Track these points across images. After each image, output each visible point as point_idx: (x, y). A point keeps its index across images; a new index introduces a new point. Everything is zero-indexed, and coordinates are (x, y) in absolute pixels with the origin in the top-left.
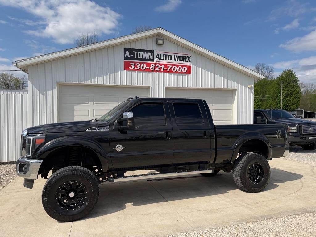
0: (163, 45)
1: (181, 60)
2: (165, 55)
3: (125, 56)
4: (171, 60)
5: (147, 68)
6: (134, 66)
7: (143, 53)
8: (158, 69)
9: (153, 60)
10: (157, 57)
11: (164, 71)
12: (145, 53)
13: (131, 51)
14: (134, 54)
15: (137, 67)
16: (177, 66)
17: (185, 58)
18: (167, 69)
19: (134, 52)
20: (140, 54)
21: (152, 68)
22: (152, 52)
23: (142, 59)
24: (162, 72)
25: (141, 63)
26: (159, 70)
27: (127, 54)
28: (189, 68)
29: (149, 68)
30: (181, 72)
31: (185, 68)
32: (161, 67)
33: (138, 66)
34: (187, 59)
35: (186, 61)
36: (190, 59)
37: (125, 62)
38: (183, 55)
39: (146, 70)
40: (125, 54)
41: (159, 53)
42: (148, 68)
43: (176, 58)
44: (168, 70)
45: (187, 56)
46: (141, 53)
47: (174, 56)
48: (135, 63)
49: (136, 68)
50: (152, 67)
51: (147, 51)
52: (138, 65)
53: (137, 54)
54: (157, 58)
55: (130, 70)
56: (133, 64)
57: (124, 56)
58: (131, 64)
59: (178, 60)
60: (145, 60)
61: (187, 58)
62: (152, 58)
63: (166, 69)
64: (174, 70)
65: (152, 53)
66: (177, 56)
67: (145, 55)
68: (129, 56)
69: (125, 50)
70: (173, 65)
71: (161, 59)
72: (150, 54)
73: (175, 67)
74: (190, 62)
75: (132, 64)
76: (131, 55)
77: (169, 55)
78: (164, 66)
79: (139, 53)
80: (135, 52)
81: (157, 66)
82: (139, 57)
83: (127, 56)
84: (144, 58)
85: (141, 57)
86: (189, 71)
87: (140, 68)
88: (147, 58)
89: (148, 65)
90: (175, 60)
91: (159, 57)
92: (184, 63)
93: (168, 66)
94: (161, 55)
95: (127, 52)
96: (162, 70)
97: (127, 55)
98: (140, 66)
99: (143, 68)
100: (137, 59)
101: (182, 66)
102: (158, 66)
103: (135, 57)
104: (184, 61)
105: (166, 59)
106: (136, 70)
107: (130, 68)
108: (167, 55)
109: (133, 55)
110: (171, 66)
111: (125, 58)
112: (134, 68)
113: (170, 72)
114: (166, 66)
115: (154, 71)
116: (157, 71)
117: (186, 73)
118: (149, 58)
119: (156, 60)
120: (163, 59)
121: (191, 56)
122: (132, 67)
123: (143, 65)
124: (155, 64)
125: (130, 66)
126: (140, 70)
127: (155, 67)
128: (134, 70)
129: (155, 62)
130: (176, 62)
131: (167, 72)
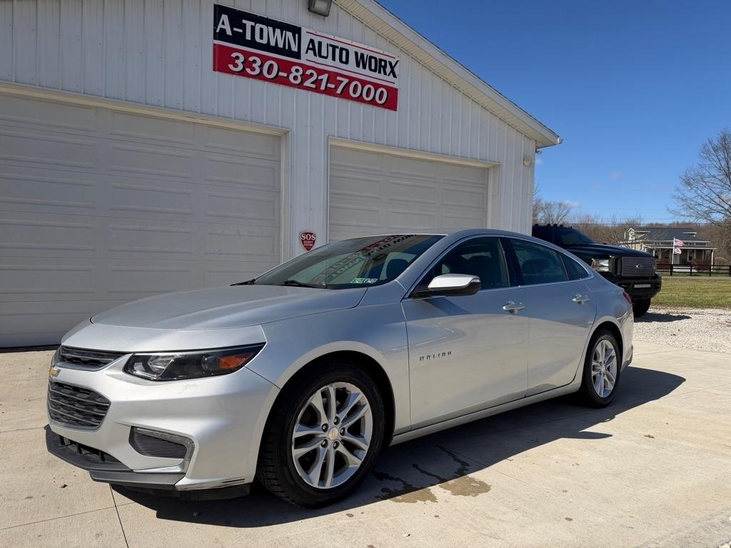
0: (327, 16)
1: (373, 68)
2: (331, 45)
3: (218, 31)
4: (347, 62)
5: (281, 74)
6: (242, 63)
7: (271, 29)
8: (312, 83)
9: (297, 55)
10: (308, 49)
11: (328, 92)
12: (278, 31)
13: (237, 17)
14: (244, 27)
15: (253, 69)
16: (364, 83)
17: (383, 63)
18: (336, 88)
19: (244, 21)
20: (261, 30)
21: (295, 78)
22: (296, 31)
23: (267, 47)
24: (322, 92)
25: (264, 59)
26: (314, 86)
27: (223, 23)
28: (393, 93)
29: (288, 76)
30: (373, 102)
31: (382, 92)
32: (320, 78)
33: (256, 66)
34: (388, 70)
35: (385, 73)
36: (396, 70)
37: (215, 45)
38: (378, 57)
39: (278, 80)
40: (216, 24)
41: (317, 40)
42: (285, 75)
44: (339, 91)
45: (388, 59)
46: (264, 27)
47: (356, 53)
48: (247, 55)
49: (248, 70)
50: (295, 74)
51: (284, 27)
52: (254, 61)
53: (253, 28)
54: (311, 52)
55: (231, 73)
56: (242, 58)
57: (215, 30)
58: (234, 55)
59: (364, 67)
60: (275, 49)
61: (388, 65)
62: (295, 49)
63: (333, 86)
64: (355, 92)
65: (297, 35)
66: (362, 55)
67: (276, 38)
68: (229, 32)
69: (219, 10)
70: (351, 79)
71: (320, 56)
72: (289, 34)
73: (356, 86)
74: (395, 76)
75: (237, 58)
76: (235, 29)
77: (342, 49)
78: (328, 77)
79: (258, 26)
80: (249, 24)
81: (308, 72)
82: (257, 39)
83: (223, 31)
84: (273, 44)
85: (264, 41)
86: (391, 104)
87: (261, 71)
88: (281, 45)
89: (286, 67)
90: (358, 66)
91: (315, 48)
92: (378, 77)
93: (339, 78)
94: (320, 43)
95: (225, 18)
96: (323, 88)
97: (223, 27)
98: (261, 67)
99: (269, 72)
100: (253, 44)
101: (377, 86)
102: (312, 75)
103: (248, 37)
104: (380, 72)
105: (334, 59)
106: (248, 76)
107: (231, 66)
108: (338, 47)
109: (241, 31)
110: (346, 81)
111: (220, 35)
112: (244, 69)
113: (345, 95)
114: (333, 77)
115: (301, 86)
116: (308, 89)
117: (383, 106)
118: (287, 48)
119: (307, 58)
120: (326, 58)
121: (398, 61)
122: (236, 66)
123: (271, 66)
124: (305, 68)
125: (233, 61)
126: (260, 77)
127: (305, 77)
128: (243, 73)
129: (303, 61)
130: (360, 70)
131: (336, 95)
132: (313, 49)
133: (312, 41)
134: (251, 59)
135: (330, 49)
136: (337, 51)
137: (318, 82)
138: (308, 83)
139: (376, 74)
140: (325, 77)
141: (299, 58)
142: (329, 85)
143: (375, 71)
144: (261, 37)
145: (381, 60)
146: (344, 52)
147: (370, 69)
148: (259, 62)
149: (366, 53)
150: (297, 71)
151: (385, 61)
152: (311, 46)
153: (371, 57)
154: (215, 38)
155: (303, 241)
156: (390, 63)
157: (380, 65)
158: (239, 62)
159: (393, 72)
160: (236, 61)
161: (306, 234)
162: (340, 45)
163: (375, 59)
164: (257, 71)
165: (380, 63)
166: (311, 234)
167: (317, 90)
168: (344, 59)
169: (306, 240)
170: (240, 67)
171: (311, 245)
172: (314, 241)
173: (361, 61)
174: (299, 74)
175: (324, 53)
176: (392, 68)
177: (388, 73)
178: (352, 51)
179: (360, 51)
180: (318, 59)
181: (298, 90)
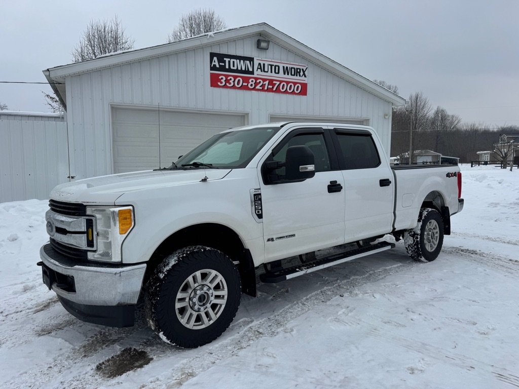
0: (268, 49)
1: (293, 73)
2: (270, 65)
3: (212, 66)
4: (278, 73)
5: (244, 84)
6: (225, 81)
7: (238, 61)
8: (260, 87)
9: (252, 73)
10: (258, 68)
11: (269, 90)
12: (242, 61)
13: (221, 57)
14: (225, 62)
16: (288, 83)
18: (273, 88)
19: (225, 59)
20: (234, 62)
21: (251, 85)
22: (251, 60)
23: (237, 71)
24: (265, 91)
25: (235, 77)
26: (261, 88)
27: (215, 62)
28: (304, 87)
29: (248, 85)
30: (293, 93)
31: (298, 86)
32: (264, 83)
33: (231, 81)
34: (302, 73)
35: (300, 76)
36: (306, 73)
37: (211, 73)
38: (296, 67)
39: (243, 88)
40: (211, 63)
41: (261, 62)
42: (246, 84)
44: (274, 89)
45: (301, 68)
46: (235, 60)
47: (284, 67)
48: (226, 76)
49: (228, 84)
50: (251, 83)
51: (245, 59)
52: (231, 79)
53: (229, 62)
54: (259, 70)
55: (219, 87)
56: (224, 79)
57: (211, 66)
58: (220, 77)
59: (288, 74)
60: (241, 72)
61: (301, 71)
62: (251, 70)
63: (271, 87)
64: (283, 88)
65: (252, 62)
66: (287, 67)
67: (241, 65)
68: (218, 66)
69: (212, 55)
70: (281, 82)
71: (264, 71)
72: (248, 62)
73: (284, 85)
74: (305, 76)
75: (222, 78)
76: (221, 64)
77: (276, 66)
78: (269, 82)
79: (232, 60)
80: (227, 60)
81: (258, 81)
82: (232, 67)
83: (215, 65)
84: (239, 69)
85: (235, 68)
86: (304, 91)
87: (234, 84)
88: (243, 69)
89: (246, 80)
90: (285, 74)
91: (262, 68)
92: (296, 79)
93: (274, 82)
94: (264, 65)
95: (215, 59)
96: (266, 88)
98: (234, 82)
99: (238, 84)
100: (230, 70)
101: (295, 84)
102: (260, 82)
104: (297, 76)
105: (271, 72)
106: (228, 87)
107: (219, 83)
108: (273, 65)
109: (223, 64)
110: (278, 83)
111: (212, 69)
112: (225, 84)
113: (278, 91)
114: (271, 82)
115: (254, 89)
116: (258, 90)
117: (300, 94)
118: (247, 70)
119: (258, 73)
120: (267, 72)
121: (307, 68)
122: (222, 83)
123: (239, 80)
124: (256, 79)
125: (220, 80)
126: (234, 87)
127: (256, 84)
128: (225, 86)
129: (255, 76)
130: (286, 76)
131: (273, 91)
132: (261, 68)
133: (260, 64)
134: (229, 78)
135: (270, 67)
136: (273, 67)
137: (263, 86)
138: (258, 87)
139: (295, 77)
140: (267, 83)
141: (253, 74)
142: (269, 87)
143: (294, 75)
144: (234, 66)
145: (297, 69)
146: (277, 68)
147: (291, 75)
148: (233, 79)
149: (289, 66)
150: (252, 81)
151: (300, 69)
152: (259, 67)
153: (292, 68)
154: (211, 70)
156: (303, 69)
157: (297, 72)
158: (223, 81)
159: (304, 74)
160: (222, 80)
162: (275, 64)
163: (294, 68)
164: (232, 84)
165: (297, 70)
167: (263, 90)
168: (277, 71)
173: (286, 71)
174: (253, 83)
175: (266, 70)
176: (304, 72)
177: (301, 75)
178: (281, 66)
179: (285, 66)
180: (263, 73)
181: (253, 92)
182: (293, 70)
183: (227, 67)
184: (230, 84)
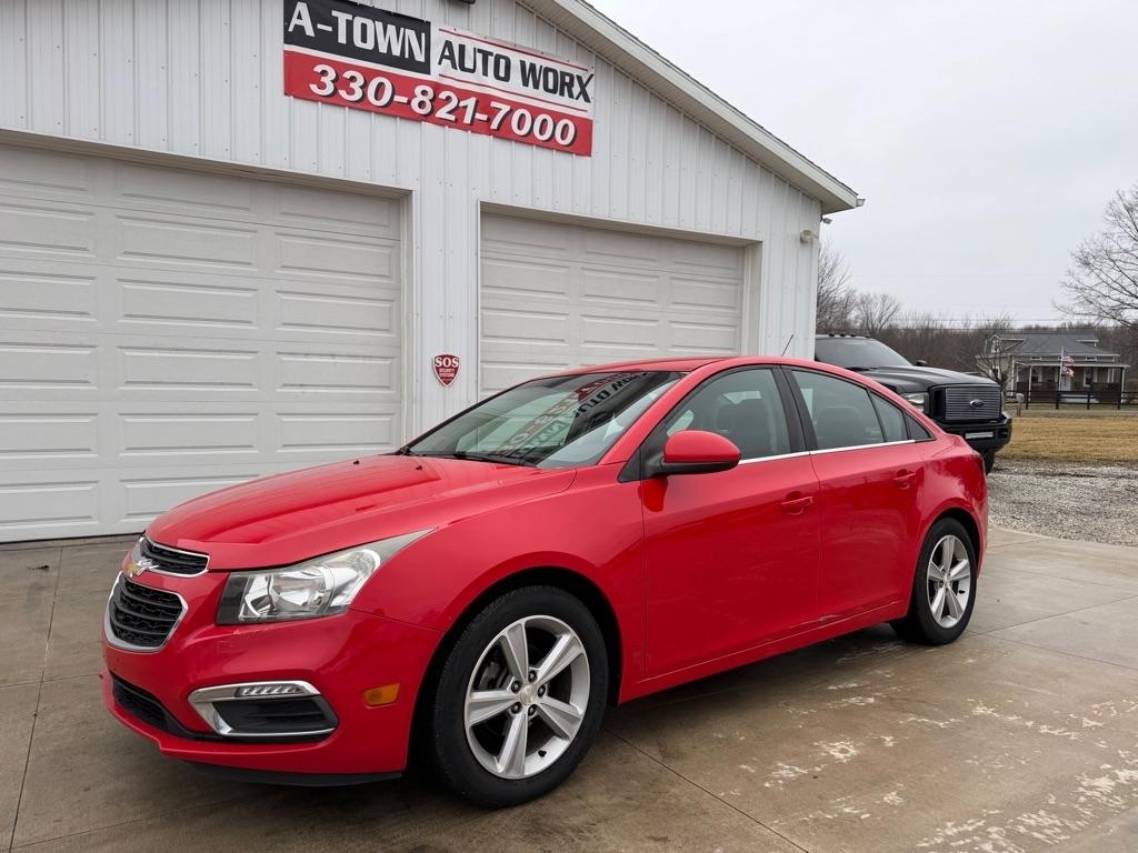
0: (474, 3)
1: (551, 86)
2: (480, 51)
3: (291, 29)
4: (507, 78)
5: (397, 98)
6: (333, 81)
7: (379, 25)
8: (450, 113)
9: (425, 67)
10: (443, 56)
11: (474, 127)
12: (391, 29)
14: (334, 23)
16: (535, 112)
17: (567, 79)
18: (489, 121)
19: (334, 13)
20: (364, 27)
21: (421, 105)
22: (422, 27)
23: (373, 55)
24: (465, 128)
25: (369, 75)
26: (452, 118)
27: (299, 17)
28: (584, 129)
29: (409, 102)
30: (550, 144)
31: (566, 126)
32: (462, 104)
33: (355, 86)
34: (576, 89)
35: (571, 96)
36: (589, 89)
37: (285, 52)
38: (559, 68)
39: (390, 110)
40: (288, 19)
41: (453, 39)
42: (404, 100)
43: (529, 74)
44: (495, 125)
45: (575, 72)
46: (369, 22)
47: (523, 64)
48: (339, 68)
49: (343, 93)
50: (420, 98)
51: (401, 21)
52: (353, 79)
53: (350, 24)
54: (446, 62)
55: (314, 98)
56: (332, 74)
57: (286, 28)
58: (319, 69)
59: (536, 86)
60: (388, 59)
61: (576, 81)
62: (420, 57)
63: (484, 117)
64: (520, 126)
65: (423, 35)
66: (533, 67)
67: (389, 39)
68: (310, 32)
70: (515, 106)
71: (463, 68)
72: (411, 34)
73: (522, 116)
74: (587, 100)
75: (324, 73)
76: (320, 26)
77: (498, 58)
78: (477, 102)
79: (358, 21)
80: (342, 18)
81: (443, 95)
82: (358, 42)
83: (300, 29)
84: (383, 49)
85: (369, 46)
86: (582, 143)
87: (364, 95)
88: (396, 51)
89: (403, 87)
90: (525, 84)
91: (454, 56)
92: (560, 102)
93: (494, 104)
94: (462, 48)
95: (302, 7)
96: (467, 120)
97: (299, 22)
98: (364, 87)
99: (377, 97)
100: (350, 50)
101: (557, 117)
102: (448, 99)
104: (562, 94)
105: (485, 73)
106: (342, 104)
107: (314, 87)
108: (491, 54)
109: (330, 29)
110: (505, 108)
111: (290, 38)
112: (336, 91)
113: (503, 133)
114: (484, 103)
115: (429, 117)
116: (443, 122)
117: (569, 147)
118: (407, 56)
119: (439, 70)
120: (473, 71)
121: (592, 76)
122: (322, 86)
123: (381, 85)
124: (437, 88)
125: (317, 79)
126: (362, 105)
127: (436, 103)
128: (333, 100)
129: (433, 77)
130: (530, 90)
131: (490, 132)
132: (451, 58)
133: (448, 45)
134: (348, 75)
135: (479, 56)
136: (491, 60)
137: (459, 111)
138: (442, 113)
139: (556, 98)
140: (471, 103)
141: (428, 72)
142: (478, 116)
143: (554, 91)
144: (364, 39)
145: (563, 74)
146: (502, 62)
147: (546, 89)
148: (360, 80)
149: (539, 63)
150: (424, 93)
151: (571, 76)
152: (447, 53)
153: (547, 70)
154: (286, 42)
155: (437, 369)
156: (579, 78)
157: (563, 83)
158: (327, 80)
159: (583, 93)
160: (323, 79)
161: (443, 357)
162: (496, 51)
163: (554, 71)
164: (358, 95)
165: (563, 79)
166: (451, 357)
167: (458, 124)
168: (502, 74)
169: (443, 367)
170: (330, 89)
171: (452, 375)
172: (456, 369)
173: (531, 75)
174: (426, 99)
175: (469, 64)
176: (583, 86)
177: (575, 95)
178: (515, 59)
179: (529, 60)
180: (459, 74)
181: (427, 126)
182: (551, 75)
183: (342, 39)
184: (351, 92)
